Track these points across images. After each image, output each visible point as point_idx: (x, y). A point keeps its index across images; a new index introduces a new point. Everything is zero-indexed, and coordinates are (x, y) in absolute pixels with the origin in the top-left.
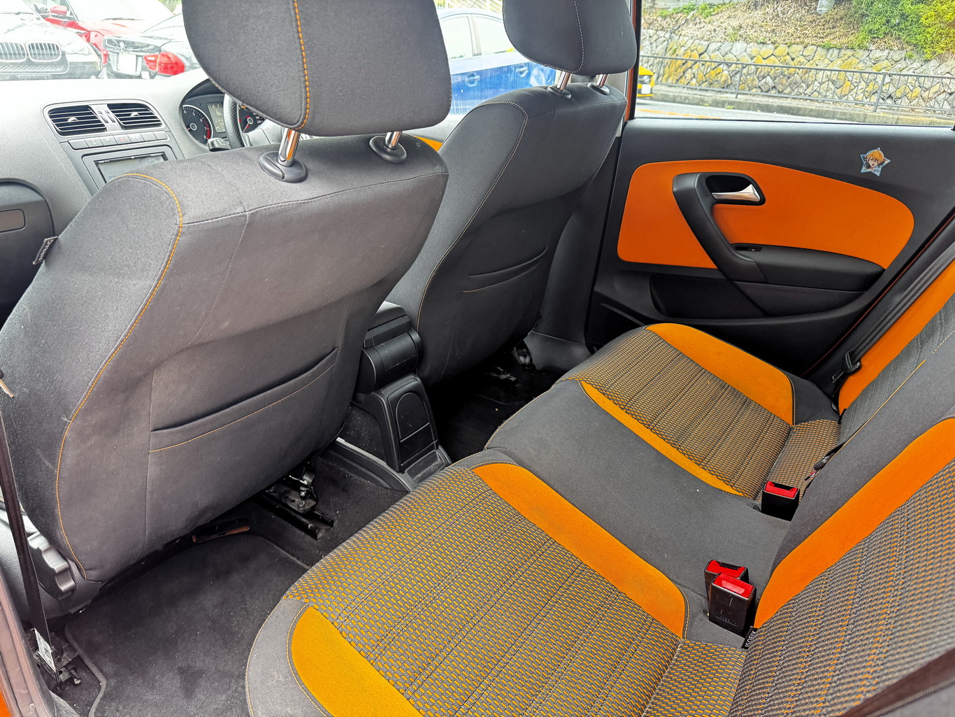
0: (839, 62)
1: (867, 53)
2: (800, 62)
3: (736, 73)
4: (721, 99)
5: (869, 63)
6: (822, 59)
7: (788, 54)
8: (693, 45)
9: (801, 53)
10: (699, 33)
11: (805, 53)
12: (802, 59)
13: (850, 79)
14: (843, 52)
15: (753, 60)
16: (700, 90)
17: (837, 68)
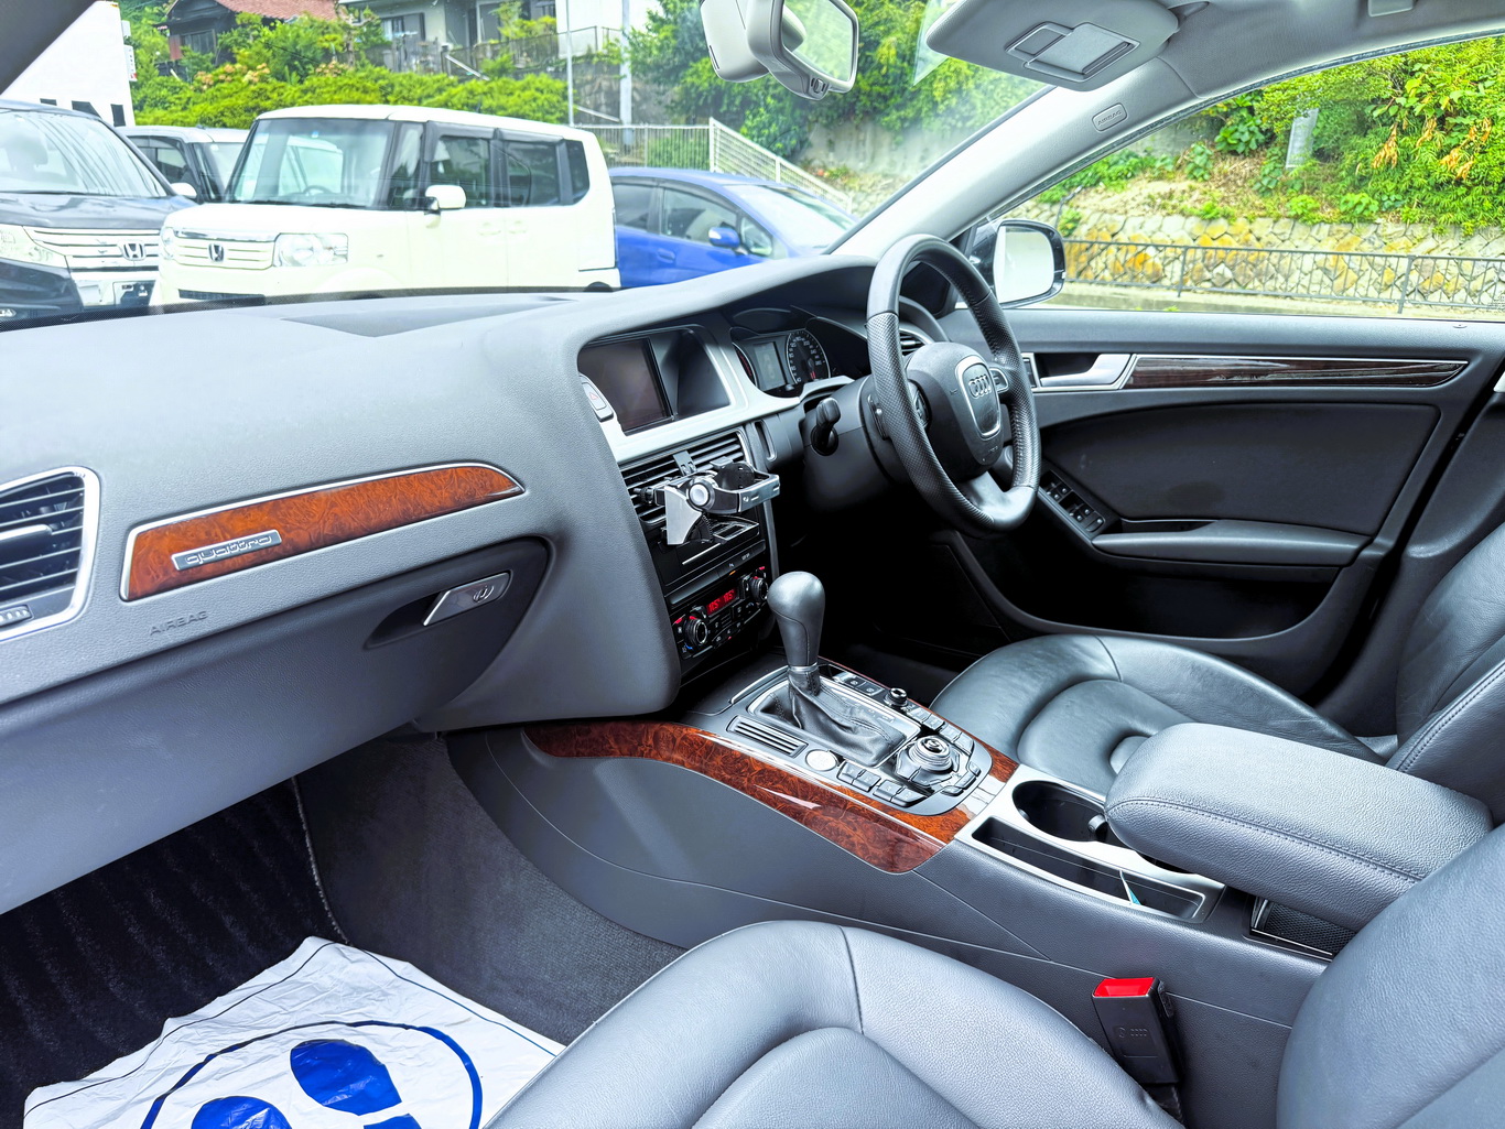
0: (1332, 241)
1: (1373, 228)
2: (1269, 243)
3: (1172, 261)
4: (1155, 299)
5: (1377, 243)
6: (1301, 237)
7: (1251, 232)
8: (1102, 220)
9: (1270, 230)
10: (1108, 204)
11: (1277, 231)
12: (1273, 239)
14: (1336, 227)
15: (1197, 242)
16: (1117, 285)
17: (1328, 251)
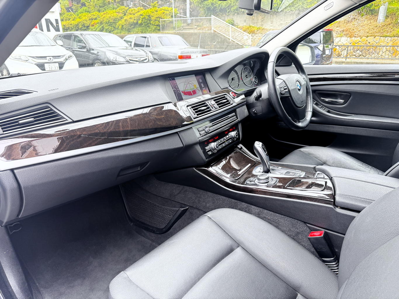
0: (392, 42)
2: (373, 44)
4: (339, 61)
6: (382, 42)
7: (367, 41)
9: (373, 40)
11: (375, 40)
13: (397, 50)
14: (393, 38)
15: (351, 44)
17: (390, 45)
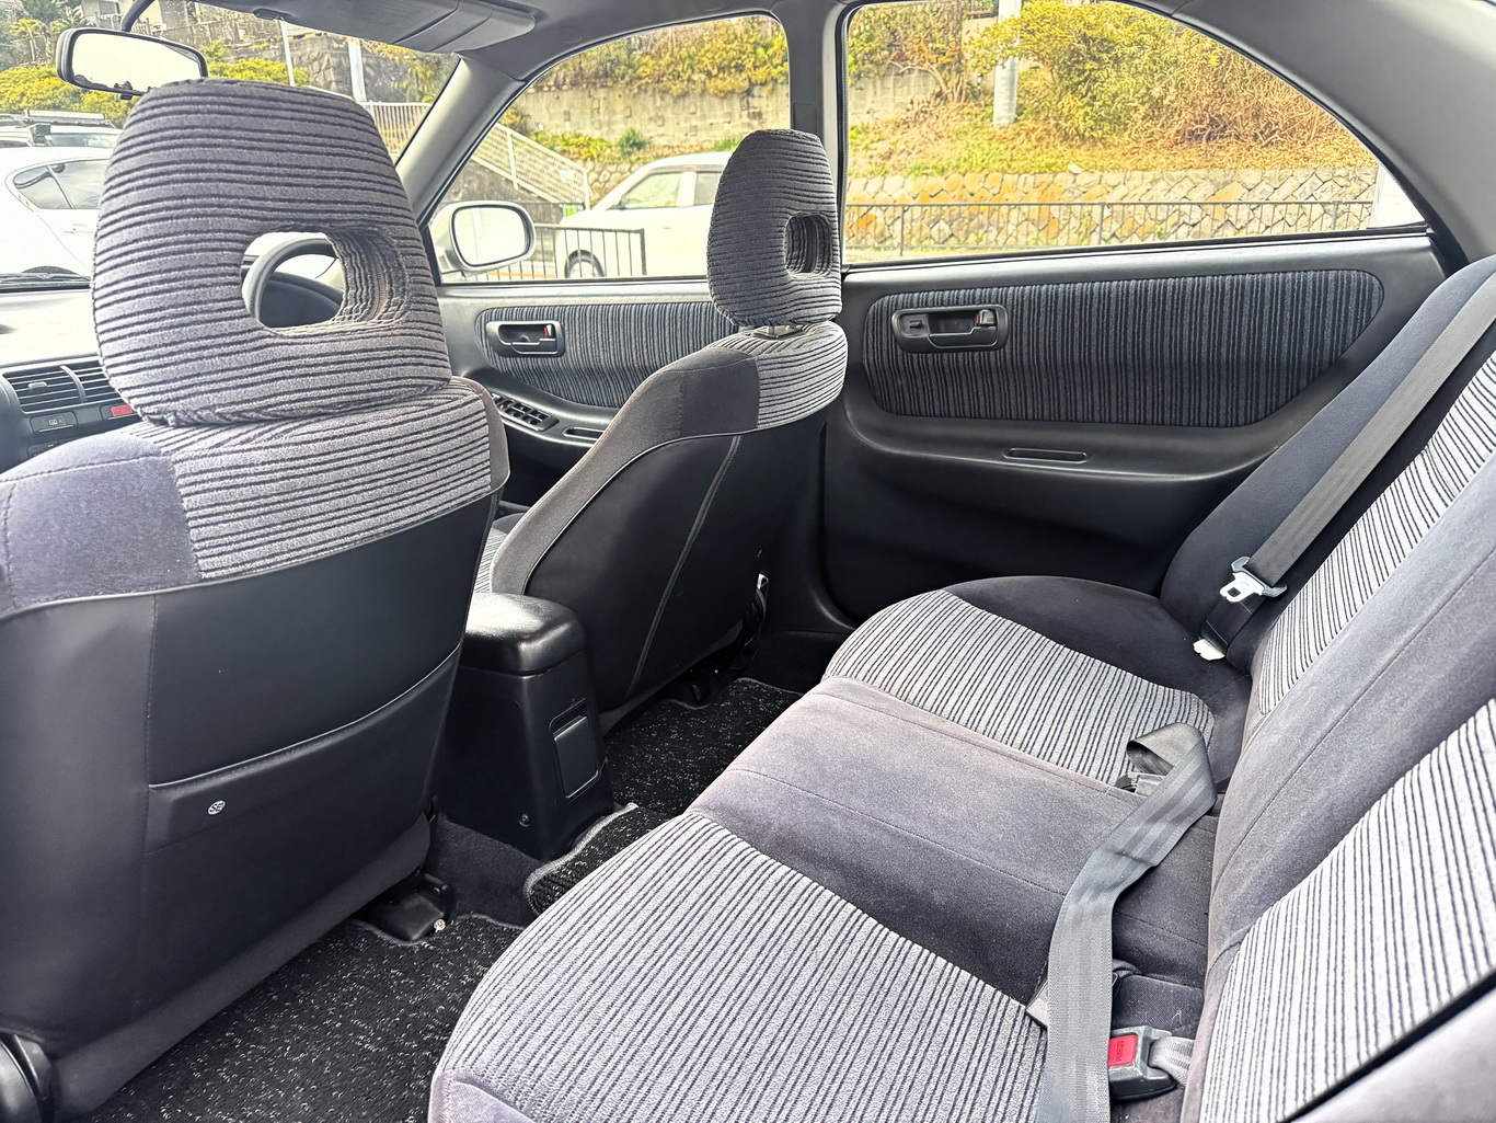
0: (1037, 191)
1: (1072, 178)
2: (982, 196)
3: (895, 220)
5: (1077, 191)
7: (964, 187)
11: (988, 186)
12: (985, 193)
13: (1056, 215)
14: (1040, 178)
15: (917, 200)
17: (1035, 202)
